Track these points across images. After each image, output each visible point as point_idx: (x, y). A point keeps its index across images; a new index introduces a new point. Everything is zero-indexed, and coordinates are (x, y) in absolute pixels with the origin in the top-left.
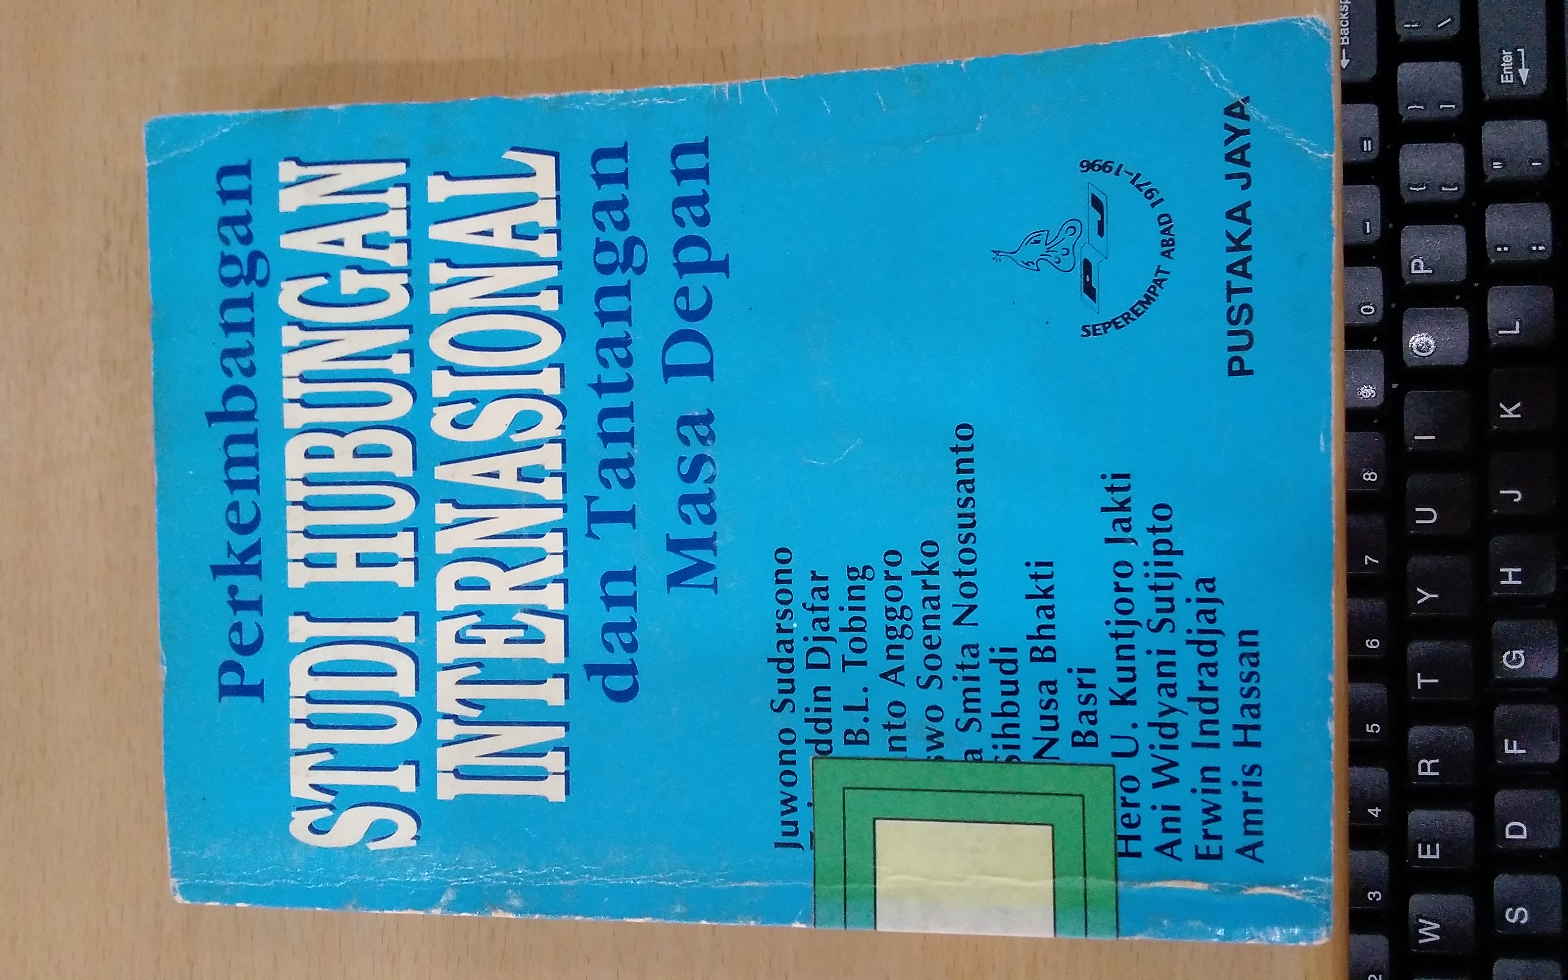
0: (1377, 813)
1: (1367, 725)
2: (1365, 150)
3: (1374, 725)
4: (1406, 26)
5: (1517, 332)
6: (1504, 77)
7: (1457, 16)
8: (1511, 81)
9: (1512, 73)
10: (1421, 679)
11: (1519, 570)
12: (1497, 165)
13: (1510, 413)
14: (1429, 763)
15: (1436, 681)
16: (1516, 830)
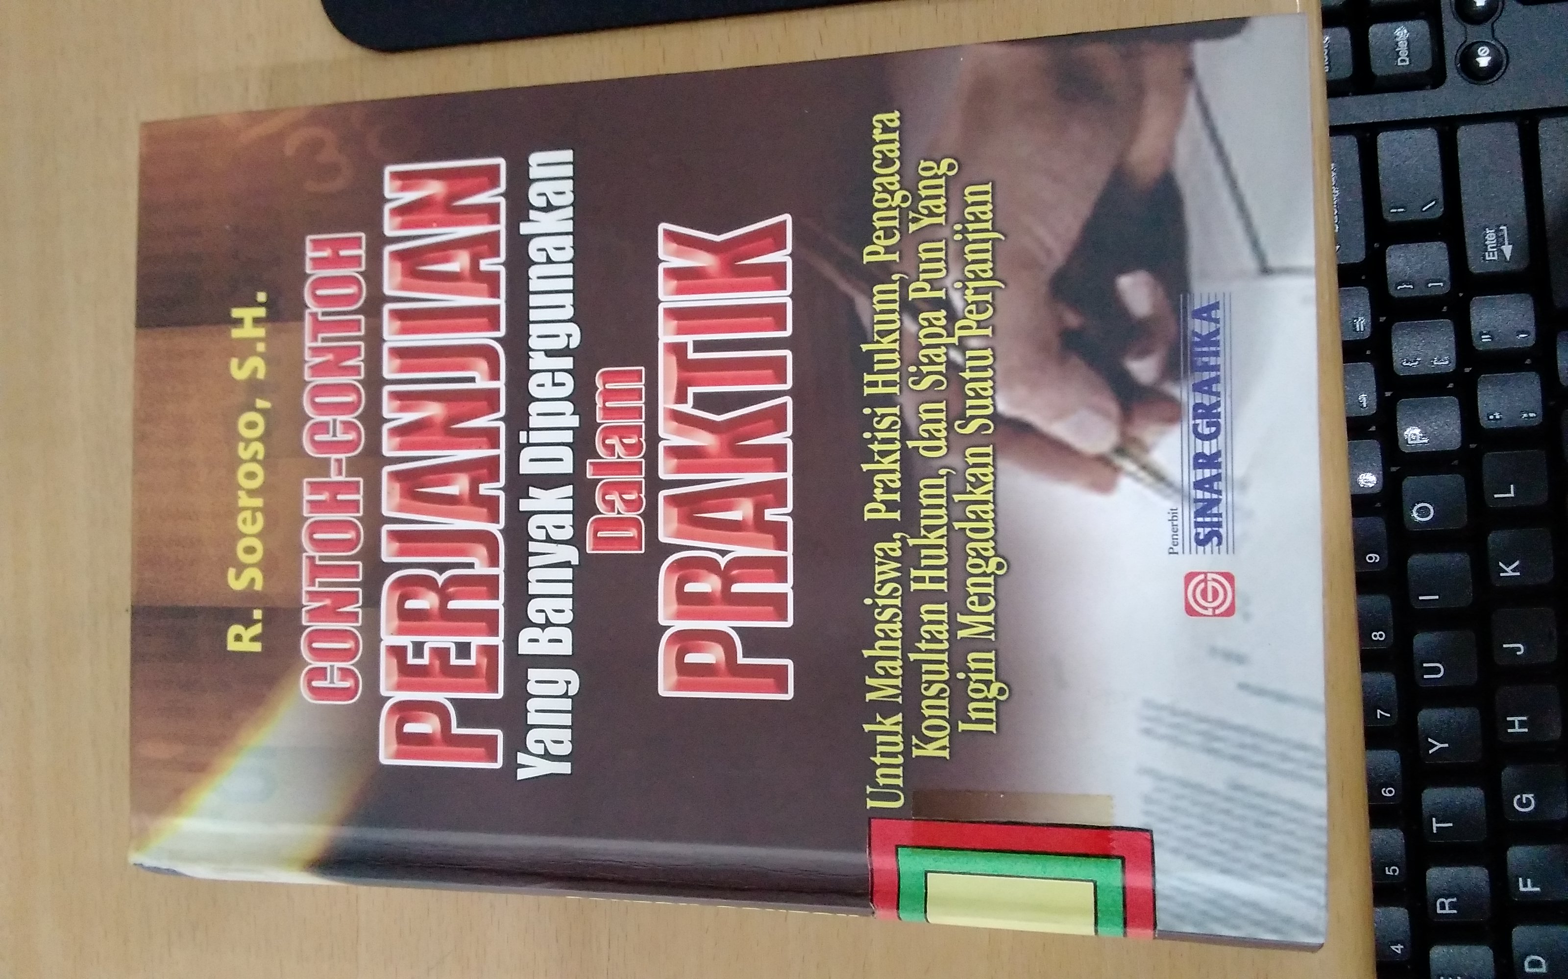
0: (1400, 949)
1: (1387, 868)
2: (1358, 330)
3: (1392, 868)
4: (1392, 211)
5: (1512, 495)
6: (1489, 254)
7: (1441, 199)
8: (1496, 258)
9: (1495, 249)
10: (1436, 823)
11: (1525, 718)
12: (1486, 339)
13: (1509, 571)
14: (1447, 902)
15: (1451, 825)
16: (1535, 964)
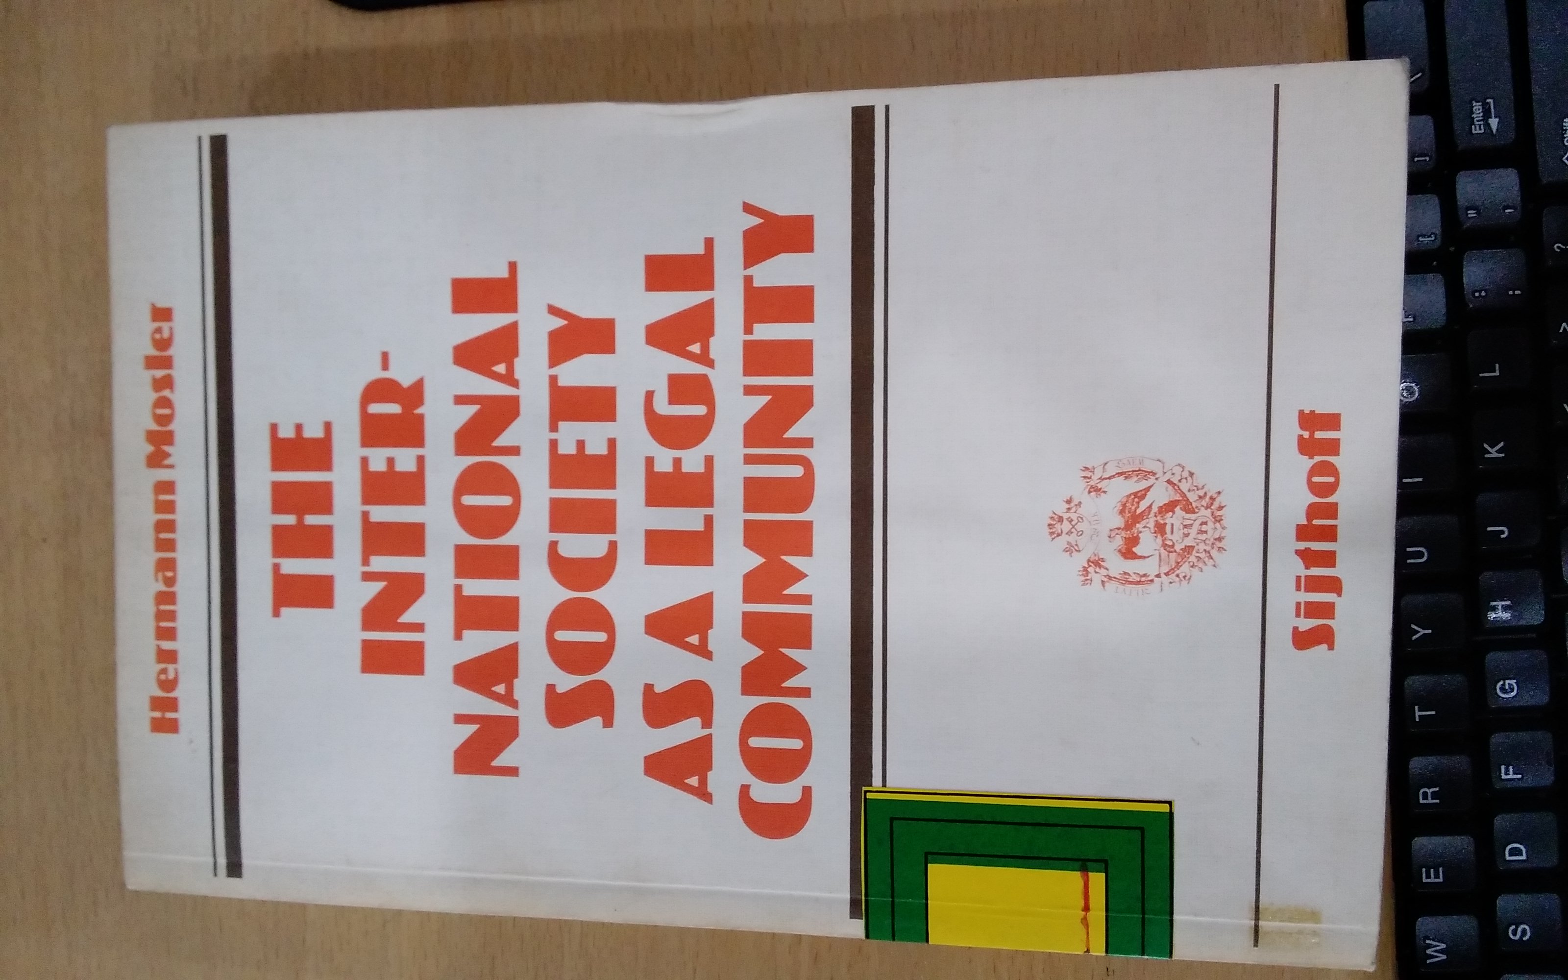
5: (1497, 374)
6: (1475, 127)
7: (1427, 69)
8: (1482, 131)
9: (1482, 123)
10: (1419, 711)
11: (1508, 603)
12: (1472, 213)
13: (1493, 452)
14: (1429, 791)
15: (1433, 713)
16: (1515, 852)
